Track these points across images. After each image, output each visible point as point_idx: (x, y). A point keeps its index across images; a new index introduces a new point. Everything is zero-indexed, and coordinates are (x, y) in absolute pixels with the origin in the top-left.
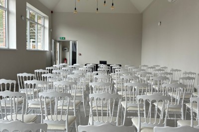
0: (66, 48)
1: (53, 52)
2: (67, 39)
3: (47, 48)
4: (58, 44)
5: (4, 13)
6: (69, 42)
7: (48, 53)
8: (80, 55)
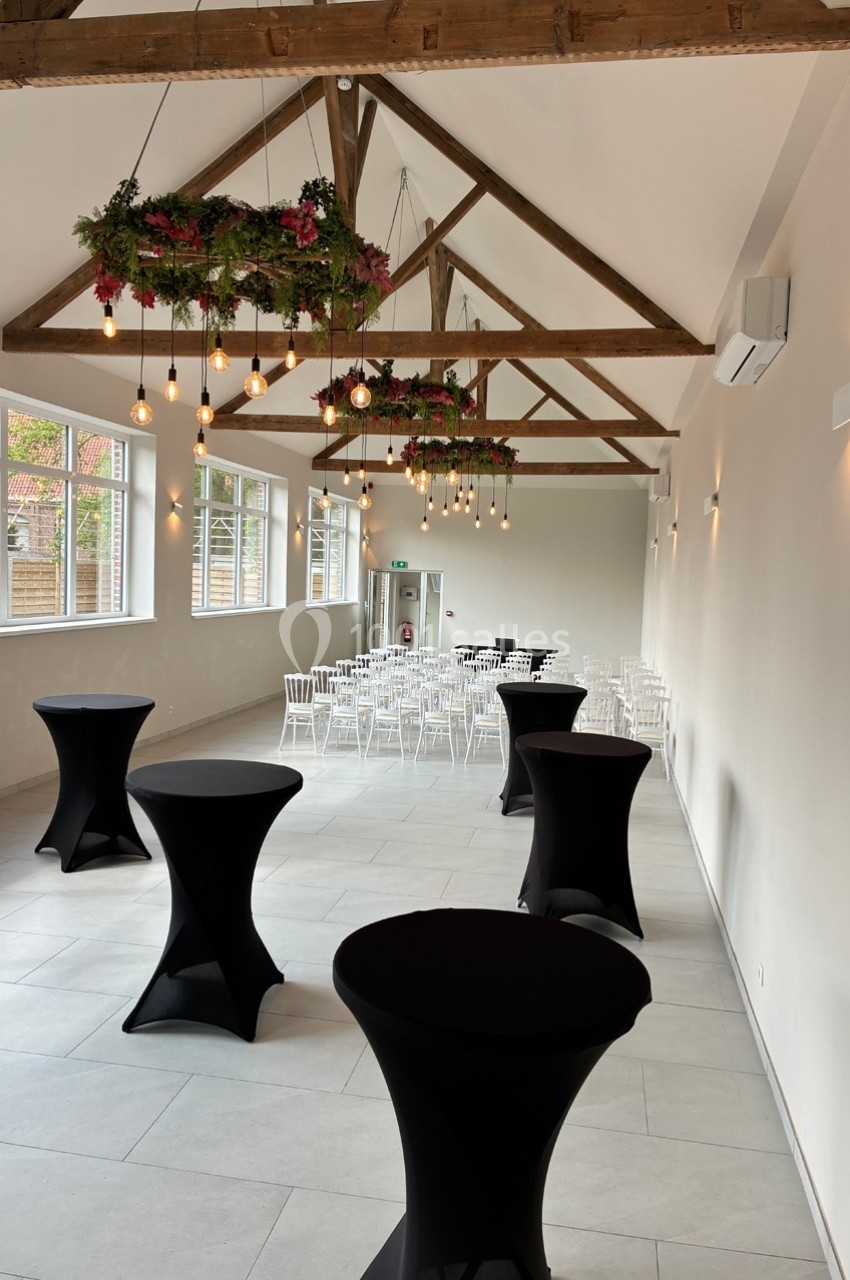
0: (410, 590)
1: (369, 606)
2: (412, 567)
3: (354, 596)
4: (387, 578)
5: (262, 524)
6: (418, 575)
7: (357, 611)
8: (451, 614)
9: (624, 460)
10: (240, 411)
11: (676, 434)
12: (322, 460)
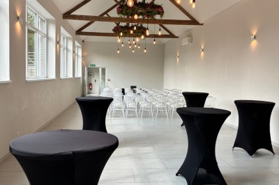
0: (91, 74)
2: (97, 66)
3: (80, 75)
7: (81, 79)
8: (109, 80)
9: (168, 34)
10: (73, 14)
11: (202, 24)
12: (79, 32)
